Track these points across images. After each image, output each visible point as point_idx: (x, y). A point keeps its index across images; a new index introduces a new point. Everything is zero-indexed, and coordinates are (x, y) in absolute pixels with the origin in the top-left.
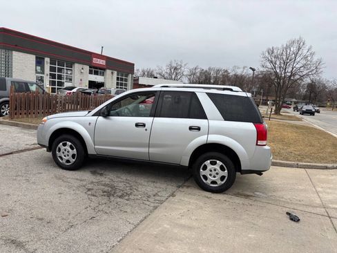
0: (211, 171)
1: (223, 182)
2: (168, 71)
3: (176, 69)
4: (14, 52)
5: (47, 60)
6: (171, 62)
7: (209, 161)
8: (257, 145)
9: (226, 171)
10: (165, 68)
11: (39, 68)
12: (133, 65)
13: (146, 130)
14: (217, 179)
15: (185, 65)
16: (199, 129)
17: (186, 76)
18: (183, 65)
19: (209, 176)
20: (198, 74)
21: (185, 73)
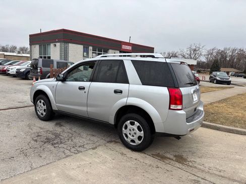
0: (130, 130)
1: (140, 142)
2: (189, 52)
3: (195, 50)
4: (70, 44)
5: (91, 48)
6: (191, 46)
7: (129, 122)
8: (170, 109)
9: (142, 132)
10: (185, 50)
11: (85, 53)
12: (153, 48)
13: (85, 92)
14: (135, 138)
15: (203, 47)
16: (121, 92)
17: (205, 55)
18: (201, 47)
19: (129, 135)
20: (215, 54)
21: (203, 54)
